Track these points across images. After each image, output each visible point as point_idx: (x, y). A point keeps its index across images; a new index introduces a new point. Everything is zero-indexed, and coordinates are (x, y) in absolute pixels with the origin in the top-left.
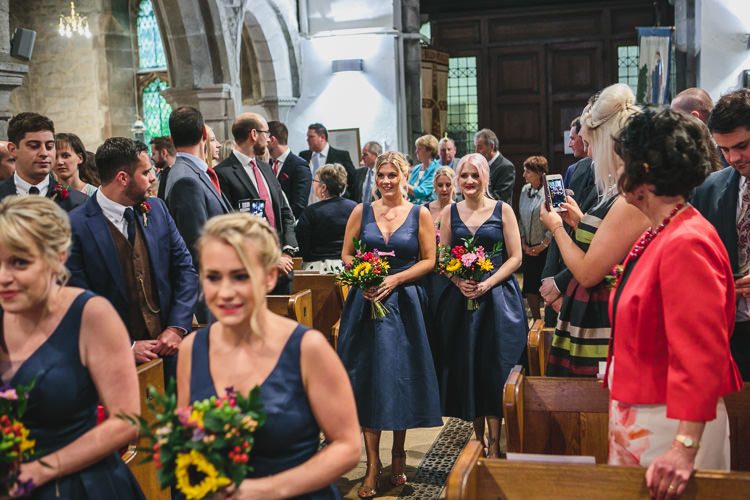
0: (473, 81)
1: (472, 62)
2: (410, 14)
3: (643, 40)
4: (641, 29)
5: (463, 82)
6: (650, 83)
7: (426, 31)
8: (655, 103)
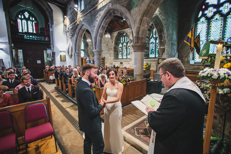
0: (22, 53)
1: (21, 50)
2: (10, 42)
3: (48, 50)
4: (47, 49)
5: (20, 53)
6: (49, 55)
7: (13, 45)
8: (50, 58)
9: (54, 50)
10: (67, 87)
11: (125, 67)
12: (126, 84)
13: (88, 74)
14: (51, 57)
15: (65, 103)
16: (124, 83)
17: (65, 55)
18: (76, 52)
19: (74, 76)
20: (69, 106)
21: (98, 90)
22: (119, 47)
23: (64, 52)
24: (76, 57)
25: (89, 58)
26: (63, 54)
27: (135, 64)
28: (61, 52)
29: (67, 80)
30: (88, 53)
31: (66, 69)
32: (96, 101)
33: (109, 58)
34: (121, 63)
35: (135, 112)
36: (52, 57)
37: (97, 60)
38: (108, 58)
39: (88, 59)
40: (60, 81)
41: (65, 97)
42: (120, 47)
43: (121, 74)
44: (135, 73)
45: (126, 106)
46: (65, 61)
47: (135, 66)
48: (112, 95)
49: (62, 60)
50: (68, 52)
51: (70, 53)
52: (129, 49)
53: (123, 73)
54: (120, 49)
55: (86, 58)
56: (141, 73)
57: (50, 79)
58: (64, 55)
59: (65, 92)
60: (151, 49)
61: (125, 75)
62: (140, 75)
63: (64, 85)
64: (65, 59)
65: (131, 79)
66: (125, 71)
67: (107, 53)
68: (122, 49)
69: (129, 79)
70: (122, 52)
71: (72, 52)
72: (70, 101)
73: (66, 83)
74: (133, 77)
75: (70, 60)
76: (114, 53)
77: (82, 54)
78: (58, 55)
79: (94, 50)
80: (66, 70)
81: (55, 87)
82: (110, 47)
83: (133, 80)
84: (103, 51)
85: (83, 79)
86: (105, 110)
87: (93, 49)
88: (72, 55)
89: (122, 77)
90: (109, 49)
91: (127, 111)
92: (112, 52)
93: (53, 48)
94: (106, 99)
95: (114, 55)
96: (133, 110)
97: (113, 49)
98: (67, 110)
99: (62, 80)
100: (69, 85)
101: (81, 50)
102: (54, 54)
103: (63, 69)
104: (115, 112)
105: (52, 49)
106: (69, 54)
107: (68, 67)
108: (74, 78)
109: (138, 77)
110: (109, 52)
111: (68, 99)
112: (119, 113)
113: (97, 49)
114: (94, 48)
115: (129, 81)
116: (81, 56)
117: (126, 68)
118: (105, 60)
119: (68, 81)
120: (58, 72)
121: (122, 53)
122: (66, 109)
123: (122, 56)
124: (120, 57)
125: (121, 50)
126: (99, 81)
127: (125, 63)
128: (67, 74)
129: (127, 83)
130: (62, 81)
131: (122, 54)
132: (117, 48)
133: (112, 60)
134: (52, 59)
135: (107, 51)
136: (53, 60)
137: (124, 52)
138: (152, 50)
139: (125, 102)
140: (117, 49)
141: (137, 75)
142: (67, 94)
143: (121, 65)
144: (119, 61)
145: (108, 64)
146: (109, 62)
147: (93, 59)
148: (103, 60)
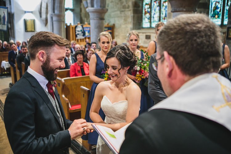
6: (2, 19)
8: (4, 24)
9: (11, 8)
13: (41, 58)
14: (6, 23)
17: (34, 21)
18: (54, 12)
22: (144, 4)
23: (32, 12)
24: (54, 23)
25: (82, 26)
26: (29, 17)
28: (25, 12)
30: (81, 15)
33: (123, 26)
34: (148, 37)
36: (8, 22)
37: (96, 30)
38: (121, 25)
39: (79, 28)
40: (18, 71)
42: (146, 4)
46: (34, 31)
49: (28, 30)
50: (40, 13)
51: (44, 16)
52: (164, 7)
54: (147, 6)
55: (76, 27)
57: (2, 66)
58: (31, 20)
60: (213, 6)
64: (33, 27)
67: (118, 17)
68: (150, 7)
70: (150, 13)
71: (47, 13)
75: (44, 29)
76: (134, 17)
77: (69, 18)
78: (20, 18)
79: (90, 9)
81: (10, 84)
82: (125, 3)
84: (107, 10)
87: (87, 7)
88: (46, 20)
90: (124, 7)
92: (130, 13)
93: (10, 4)
95: (134, 20)
97: (131, 8)
101: (67, 10)
102: (11, 16)
105: (7, 6)
106: (41, 17)
110: (123, 14)
113: (95, 6)
114: (89, 5)
116: (66, 22)
118: (115, 30)
120: (15, 52)
121: (151, 15)
123: (150, 22)
124: (146, 23)
125: (149, 10)
131: (150, 19)
132: (141, 5)
133: (129, 30)
134: (8, 27)
135: (119, 12)
136: (11, 29)
137: (154, 14)
138: (216, 8)
140: (140, 8)
143: (146, 40)
144: (143, 33)
145: (121, 38)
146: (123, 34)
147: (90, 28)
148: (111, 30)
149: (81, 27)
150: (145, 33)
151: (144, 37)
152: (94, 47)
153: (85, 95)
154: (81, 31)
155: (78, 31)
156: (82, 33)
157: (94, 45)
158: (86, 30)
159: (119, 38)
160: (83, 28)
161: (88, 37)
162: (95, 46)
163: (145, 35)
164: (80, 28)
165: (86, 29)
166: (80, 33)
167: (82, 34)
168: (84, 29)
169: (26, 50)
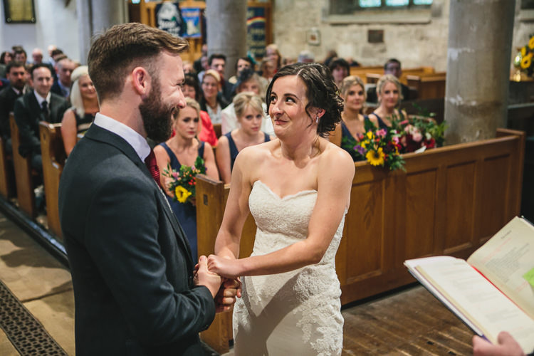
10: (37, 177)
11: (394, 61)
12: (388, 163)
15: (25, 271)
16: (376, 156)
19: (81, 112)
20: (48, 288)
21: (211, 197)
25: (177, 5)
27: (457, 37)
29: (37, 135)
31: (31, 71)
32: (181, 259)
33: (300, 4)
34: (376, 37)
35: (440, 338)
37: (223, 16)
38: (292, 2)
41: (25, 236)
43: (358, 102)
44: (452, 99)
45: (387, 301)
46: (33, 21)
47: (454, 54)
48: (283, 226)
49: (15, 17)
53: (372, 96)
56: (491, 98)
59: (29, 208)
61: (390, 110)
62: (482, 110)
63: (22, 165)
65: (423, 132)
66: (387, 81)
69: (409, 136)
72: (56, 262)
73: (30, 150)
74: (440, 119)
75: (63, 14)
80: (32, 78)
83: (439, 141)
85: (104, 120)
86: (239, 317)
89: (367, 121)
91: (392, 328)
94: (245, 250)
96: (430, 323)
98: (35, 314)
99: (9, 136)
100: (52, 168)
103: (14, 70)
104: (300, 330)
107: (47, 59)
108: (79, 121)
109: (470, 122)
111: (44, 251)
112: (321, 335)
115: (412, 145)
117: (395, 66)
118: (276, 16)
119: (45, 143)
122: (27, 305)
126: (224, 139)
127: (400, 35)
128: (40, 99)
129: (395, 159)
130: (10, 141)
133: (319, 18)
139: (378, 273)
141: (462, 109)
142: (41, 220)
143: (370, 46)
144: (361, 24)
145: (294, 39)
146: (300, 29)
147: (202, 11)
148: (262, 16)
149: (173, 8)
150: (367, 24)
151: (365, 37)
152: (220, 68)
153: (209, 199)
154: (174, 19)
155: (166, 20)
156: (178, 25)
157: (220, 62)
158: (189, 18)
159: (287, 40)
160: (179, 10)
161: (194, 37)
162: (223, 66)
163: (365, 29)
164: (170, 10)
165: (189, 14)
166: (172, 25)
167: (177, 29)
168: (184, 15)
169: (22, 74)
